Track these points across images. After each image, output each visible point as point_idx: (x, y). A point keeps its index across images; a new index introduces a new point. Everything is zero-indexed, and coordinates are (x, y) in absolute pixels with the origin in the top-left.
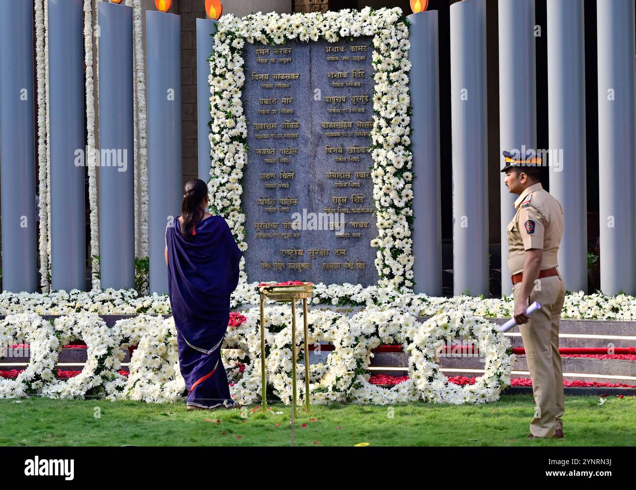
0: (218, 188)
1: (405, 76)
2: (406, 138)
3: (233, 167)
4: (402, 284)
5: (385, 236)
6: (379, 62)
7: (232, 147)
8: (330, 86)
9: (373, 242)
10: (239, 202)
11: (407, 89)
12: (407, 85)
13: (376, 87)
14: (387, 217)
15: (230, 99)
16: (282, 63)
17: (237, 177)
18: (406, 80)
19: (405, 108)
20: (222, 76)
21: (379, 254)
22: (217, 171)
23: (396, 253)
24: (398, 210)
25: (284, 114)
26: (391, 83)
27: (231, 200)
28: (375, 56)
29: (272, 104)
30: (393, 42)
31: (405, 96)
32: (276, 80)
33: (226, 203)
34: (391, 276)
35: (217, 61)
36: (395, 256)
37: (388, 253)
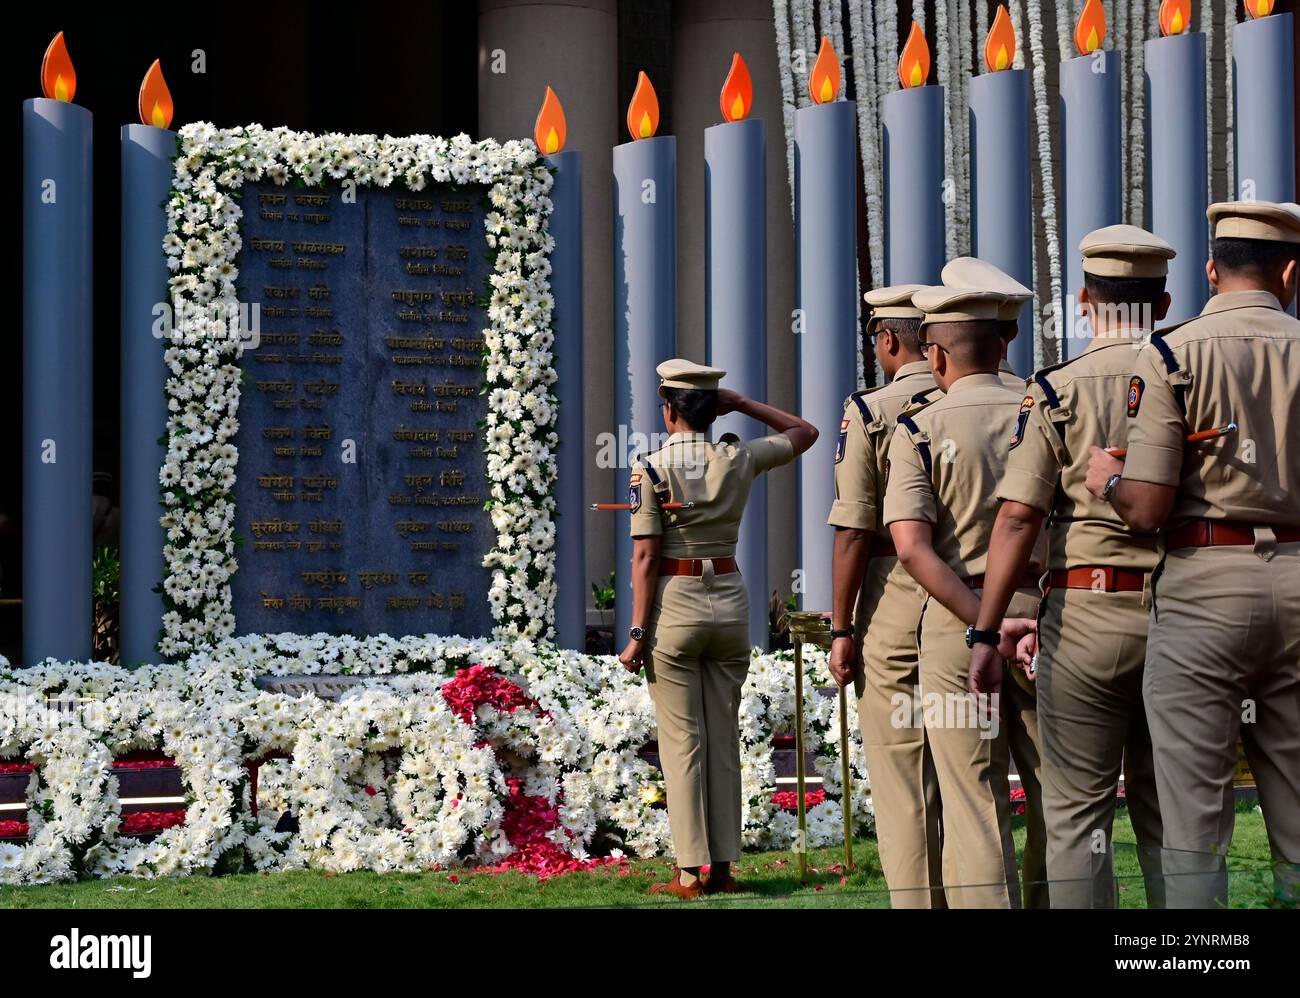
0: (192, 452)
1: (546, 262)
2: (551, 371)
3: (224, 413)
4: (542, 633)
5: (515, 547)
6: (505, 233)
7: (220, 376)
8: (405, 271)
9: (487, 558)
10: (232, 479)
11: (548, 286)
12: (548, 278)
13: (494, 279)
14: (518, 511)
15: (217, 285)
16: (311, 222)
17: (228, 433)
18: (548, 269)
19: (548, 317)
20: (202, 236)
21: (499, 580)
22: (190, 419)
23: (535, 577)
24: (537, 500)
25: (313, 318)
26: (526, 272)
27: (217, 477)
28: (494, 224)
29: (290, 297)
30: (528, 198)
31: (548, 297)
32: (297, 252)
33: (210, 480)
34: (523, 621)
35: (189, 208)
36: (532, 584)
37: (520, 579)
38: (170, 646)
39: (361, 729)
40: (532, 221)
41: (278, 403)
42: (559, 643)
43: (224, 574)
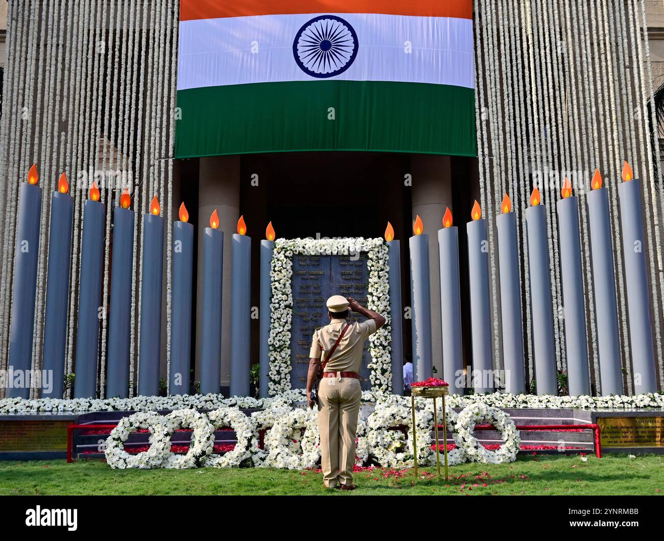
0: (277, 334)
1: (386, 274)
2: (388, 307)
3: (286, 323)
4: (387, 389)
5: (377, 362)
6: (373, 266)
7: (285, 311)
8: (342, 279)
9: (369, 365)
10: (289, 342)
11: (387, 281)
12: (387, 279)
13: (370, 280)
14: (378, 351)
15: (285, 285)
16: (314, 265)
17: (288, 328)
18: (387, 276)
19: (387, 291)
20: (280, 271)
21: (373, 372)
22: (276, 325)
23: (384, 371)
24: (384, 347)
25: (315, 294)
26: (379, 277)
27: (284, 341)
28: (369, 263)
29: (308, 288)
30: (380, 255)
31: (387, 285)
32: (310, 275)
33: (282, 343)
34: (380, 385)
35: (277, 263)
36: (383, 374)
37: (379, 372)
38: (271, 392)
39: (292, 421)
40: (381, 262)
41: (304, 319)
42: (393, 392)
43: (287, 371)
